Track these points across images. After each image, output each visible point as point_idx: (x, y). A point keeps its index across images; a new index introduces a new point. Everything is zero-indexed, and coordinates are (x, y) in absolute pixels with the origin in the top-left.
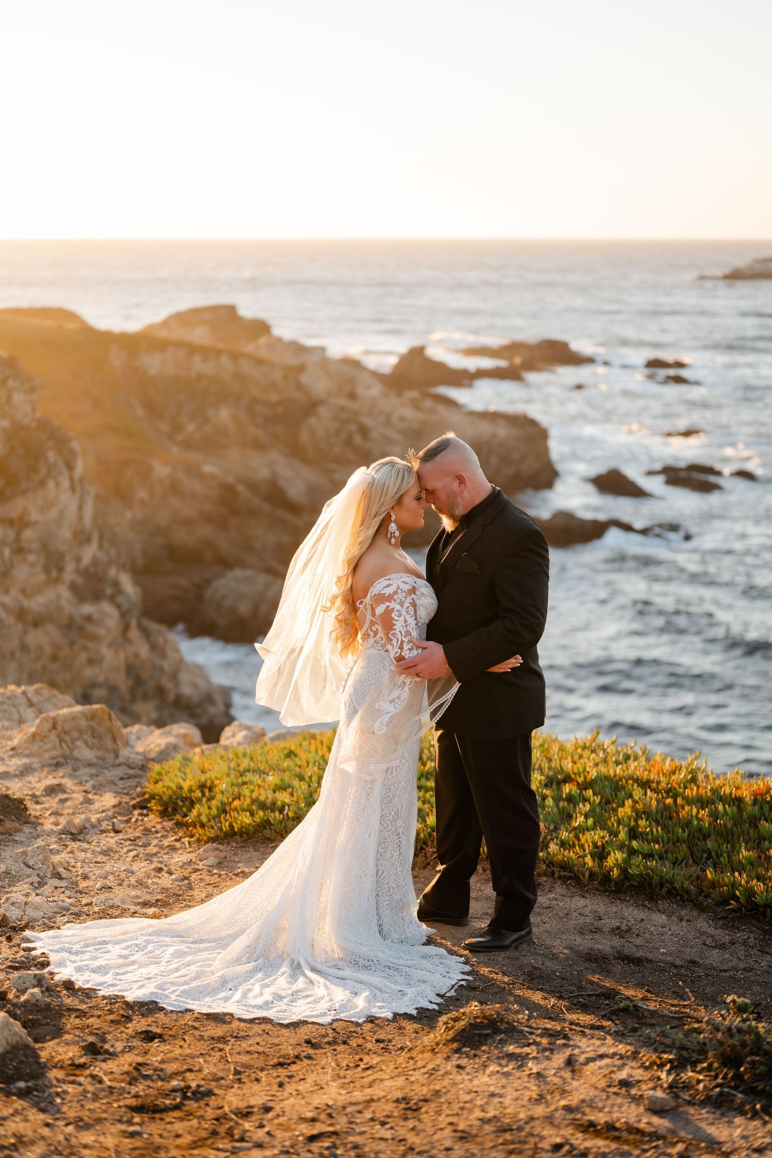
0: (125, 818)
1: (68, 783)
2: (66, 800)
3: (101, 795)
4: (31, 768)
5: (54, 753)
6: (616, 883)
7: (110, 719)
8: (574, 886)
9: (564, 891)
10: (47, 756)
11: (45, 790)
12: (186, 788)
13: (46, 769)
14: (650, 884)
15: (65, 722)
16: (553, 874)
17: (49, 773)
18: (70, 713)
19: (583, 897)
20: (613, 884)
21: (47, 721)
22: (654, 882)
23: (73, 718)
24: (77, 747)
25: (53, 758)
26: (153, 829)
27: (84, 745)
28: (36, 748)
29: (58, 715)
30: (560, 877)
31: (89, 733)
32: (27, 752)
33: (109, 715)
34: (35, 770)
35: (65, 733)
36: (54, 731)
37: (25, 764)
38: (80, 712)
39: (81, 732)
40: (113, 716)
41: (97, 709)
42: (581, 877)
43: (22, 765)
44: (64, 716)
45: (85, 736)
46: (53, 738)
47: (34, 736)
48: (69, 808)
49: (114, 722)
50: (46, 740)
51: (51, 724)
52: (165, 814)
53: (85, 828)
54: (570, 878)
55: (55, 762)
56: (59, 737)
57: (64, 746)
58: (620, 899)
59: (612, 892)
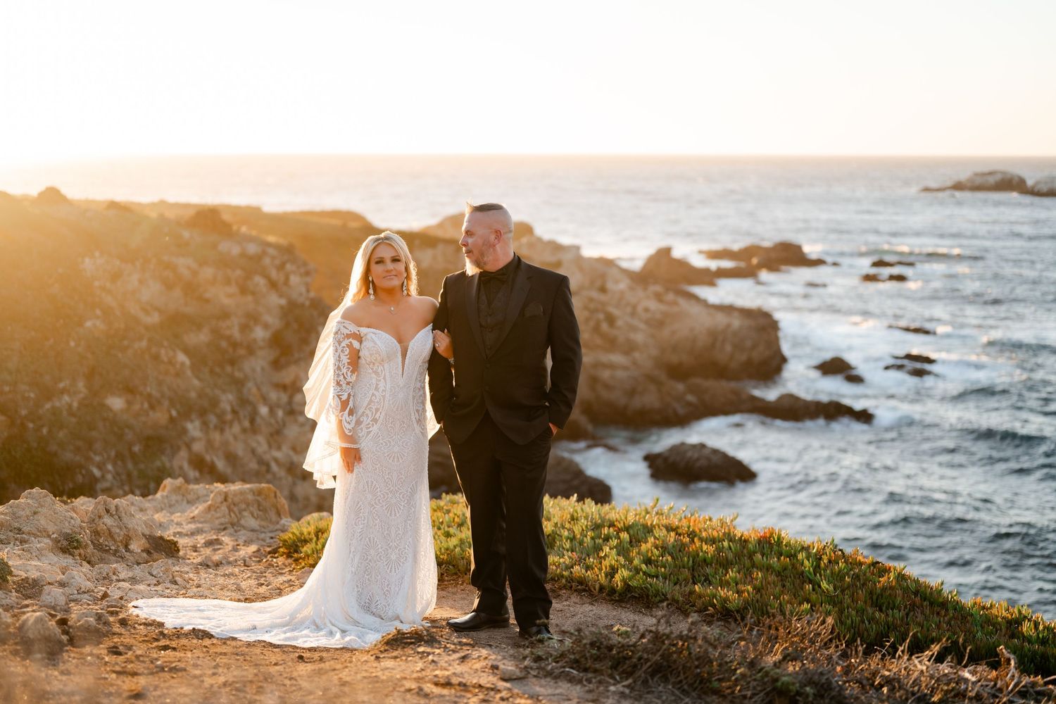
0: (258, 559)
1: (226, 539)
2: (219, 549)
3: (248, 546)
4: (202, 531)
5: (223, 520)
6: (620, 594)
7: (276, 496)
8: (587, 597)
9: (577, 600)
10: (217, 522)
11: (204, 543)
12: (305, 533)
13: (213, 531)
14: (648, 596)
15: (235, 495)
16: (571, 587)
17: (214, 534)
18: (239, 489)
19: (592, 604)
20: (617, 594)
21: (220, 495)
22: (651, 593)
23: (242, 493)
24: (244, 517)
25: (222, 524)
26: (275, 565)
27: (250, 516)
28: (210, 516)
29: (230, 490)
30: (576, 591)
31: (256, 506)
32: (202, 520)
33: (275, 493)
34: (205, 532)
35: (234, 504)
36: (225, 503)
37: (198, 528)
38: (248, 489)
39: (248, 505)
40: (278, 494)
41: (264, 487)
42: (593, 590)
43: (195, 529)
44: (234, 491)
45: (251, 509)
46: (224, 508)
47: (209, 508)
48: (219, 554)
49: (279, 499)
50: (218, 510)
51: (223, 497)
52: (289, 556)
53: (221, 563)
54: (584, 590)
55: (223, 527)
56: (229, 508)
57: (233, 515)
58: (621, 606)
59: (616, 601)
